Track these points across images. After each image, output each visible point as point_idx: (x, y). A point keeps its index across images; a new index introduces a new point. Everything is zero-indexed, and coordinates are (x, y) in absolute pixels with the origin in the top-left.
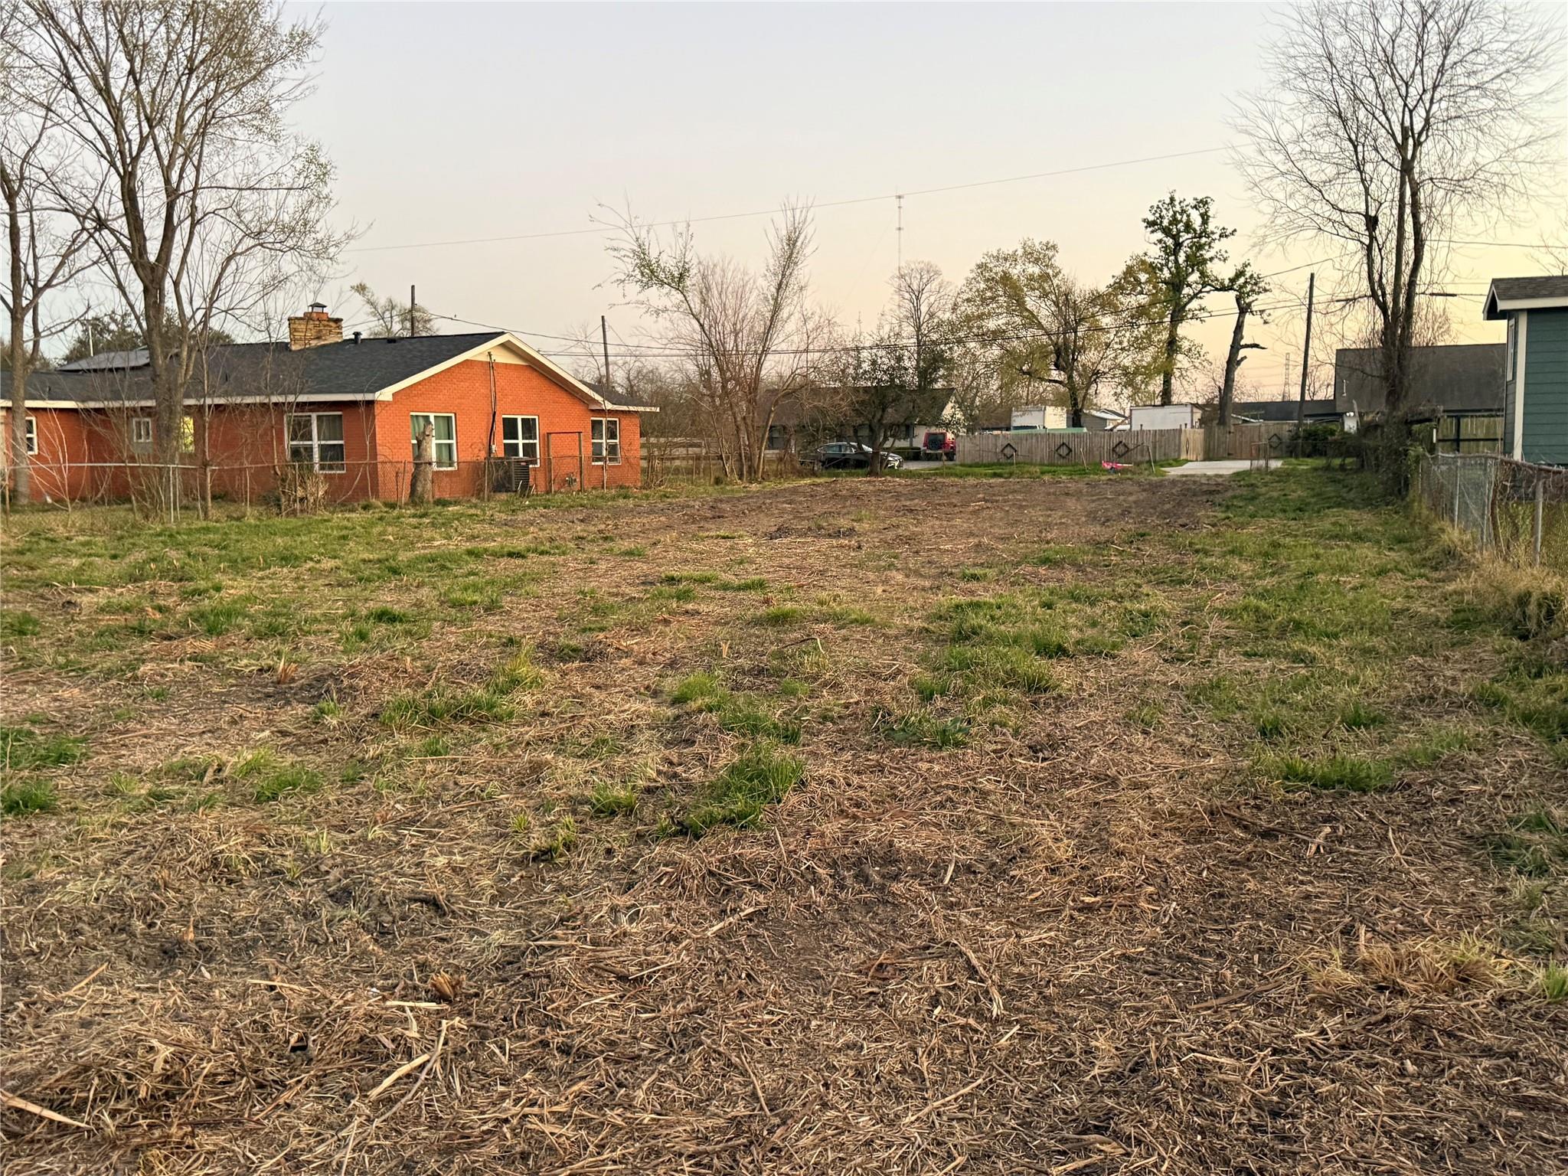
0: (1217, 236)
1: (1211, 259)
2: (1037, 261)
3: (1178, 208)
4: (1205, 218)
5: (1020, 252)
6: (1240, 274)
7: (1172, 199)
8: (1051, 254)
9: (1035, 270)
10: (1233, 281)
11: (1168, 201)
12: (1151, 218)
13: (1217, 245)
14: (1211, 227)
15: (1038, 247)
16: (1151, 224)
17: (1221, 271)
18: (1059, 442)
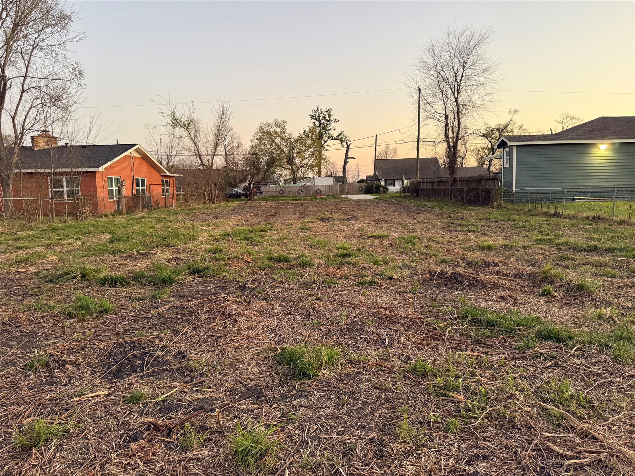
0: (333, 122)
1: (330, 129)
2: (279, 127)
3: (320, 112)
4: (330, 116)
5: (274, 124)
6: (339, 135)
7: (318, 109)
8: (284, 124)
9: (278, 130)
10: (337, 136)
11: (316, 109)
12: (312, 114)
13: (333, 125)
14: (331, 119)
15: (280, 122)
16: (312, 117)
17: (335, 133)
18: (298, 189)
